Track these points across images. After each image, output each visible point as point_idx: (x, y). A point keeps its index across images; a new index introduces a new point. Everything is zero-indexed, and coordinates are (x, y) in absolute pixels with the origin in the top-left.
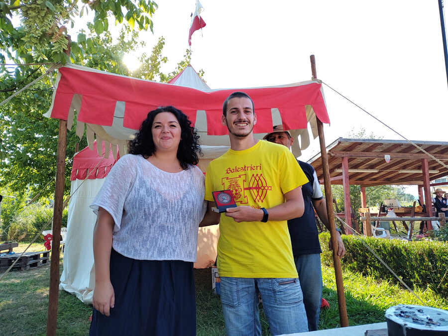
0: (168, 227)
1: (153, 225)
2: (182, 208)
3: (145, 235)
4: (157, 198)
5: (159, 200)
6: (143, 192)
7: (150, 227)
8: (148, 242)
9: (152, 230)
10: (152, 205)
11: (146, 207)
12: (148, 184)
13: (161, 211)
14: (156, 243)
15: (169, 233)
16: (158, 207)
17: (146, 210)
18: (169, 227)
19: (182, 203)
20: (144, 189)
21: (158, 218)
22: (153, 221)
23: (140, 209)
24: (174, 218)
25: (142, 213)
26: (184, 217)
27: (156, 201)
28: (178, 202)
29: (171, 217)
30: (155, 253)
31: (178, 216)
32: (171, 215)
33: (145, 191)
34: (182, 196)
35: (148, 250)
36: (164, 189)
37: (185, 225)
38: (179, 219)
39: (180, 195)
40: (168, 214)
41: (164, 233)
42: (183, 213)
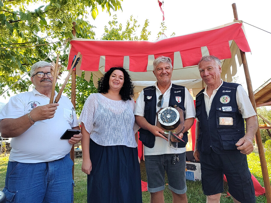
0: (117, 128)
1: (109, 127)
2: (124, 118)
3: (106, 133)
5: (111, 114)
6: (102, 111)
8: (108, 136)
9: (109, 130)
11: (105, 118)
12: (104, 107)
13: (113, 119)
14: (112, 136)
15: (118, 131)
17: (105, 120)
19: (124, 115)
20: (103, 109)
24: (120, 123)
26: (125, 123)
28: (121, 114)
30: (112, 142)
35: (108, 141)
36: (112, 108)
39: (122, 111)
41: (115, 131)
42: (125, 120)
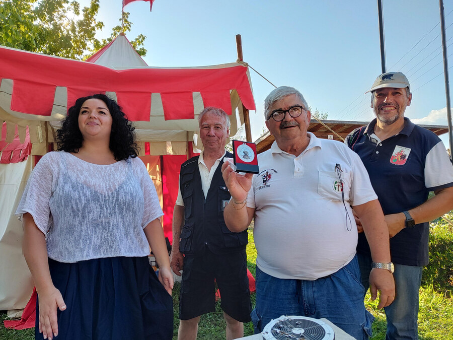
0: (102, 222)
1: (84, 221)
2: (117, 200)
3: (76, 234)
4: (85, 192)
5: (88, 193)
6: (68, 188)
7: (81, 225)
8: (81, 241)
9: (84, 227)
10: (80, 200)
11: (73, 202)
12: (74, 179)
13: (92, 204)
14: (90, 240)
15: (104, 228)
16: (88, 200)
17: (74, 206)
18: (104, 222)
19: (118, 194)
20: (70, 185)
21: (89, 212)
22: (84, 217)
23: (66, 206)
24: (109, 211)
25: (70, 211)
26: (121, 210)
27: (85, 195)
28: (112, 193)
29: (105, 211)
30: (91, 251)
31: (114, 209)
32: (105, 209)
33: (71, 186)
34: (117, 187)
35: (82, 250)
36: (92, 181)
37: (122, 218)
38: (115, 212)
39: (114, 186)
40: (101, 208)
41: (97, 229)
42: (119, 205)
